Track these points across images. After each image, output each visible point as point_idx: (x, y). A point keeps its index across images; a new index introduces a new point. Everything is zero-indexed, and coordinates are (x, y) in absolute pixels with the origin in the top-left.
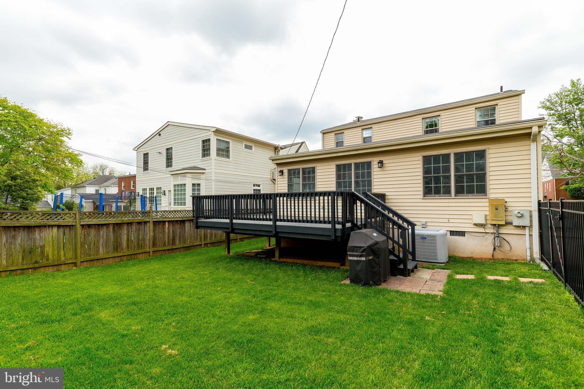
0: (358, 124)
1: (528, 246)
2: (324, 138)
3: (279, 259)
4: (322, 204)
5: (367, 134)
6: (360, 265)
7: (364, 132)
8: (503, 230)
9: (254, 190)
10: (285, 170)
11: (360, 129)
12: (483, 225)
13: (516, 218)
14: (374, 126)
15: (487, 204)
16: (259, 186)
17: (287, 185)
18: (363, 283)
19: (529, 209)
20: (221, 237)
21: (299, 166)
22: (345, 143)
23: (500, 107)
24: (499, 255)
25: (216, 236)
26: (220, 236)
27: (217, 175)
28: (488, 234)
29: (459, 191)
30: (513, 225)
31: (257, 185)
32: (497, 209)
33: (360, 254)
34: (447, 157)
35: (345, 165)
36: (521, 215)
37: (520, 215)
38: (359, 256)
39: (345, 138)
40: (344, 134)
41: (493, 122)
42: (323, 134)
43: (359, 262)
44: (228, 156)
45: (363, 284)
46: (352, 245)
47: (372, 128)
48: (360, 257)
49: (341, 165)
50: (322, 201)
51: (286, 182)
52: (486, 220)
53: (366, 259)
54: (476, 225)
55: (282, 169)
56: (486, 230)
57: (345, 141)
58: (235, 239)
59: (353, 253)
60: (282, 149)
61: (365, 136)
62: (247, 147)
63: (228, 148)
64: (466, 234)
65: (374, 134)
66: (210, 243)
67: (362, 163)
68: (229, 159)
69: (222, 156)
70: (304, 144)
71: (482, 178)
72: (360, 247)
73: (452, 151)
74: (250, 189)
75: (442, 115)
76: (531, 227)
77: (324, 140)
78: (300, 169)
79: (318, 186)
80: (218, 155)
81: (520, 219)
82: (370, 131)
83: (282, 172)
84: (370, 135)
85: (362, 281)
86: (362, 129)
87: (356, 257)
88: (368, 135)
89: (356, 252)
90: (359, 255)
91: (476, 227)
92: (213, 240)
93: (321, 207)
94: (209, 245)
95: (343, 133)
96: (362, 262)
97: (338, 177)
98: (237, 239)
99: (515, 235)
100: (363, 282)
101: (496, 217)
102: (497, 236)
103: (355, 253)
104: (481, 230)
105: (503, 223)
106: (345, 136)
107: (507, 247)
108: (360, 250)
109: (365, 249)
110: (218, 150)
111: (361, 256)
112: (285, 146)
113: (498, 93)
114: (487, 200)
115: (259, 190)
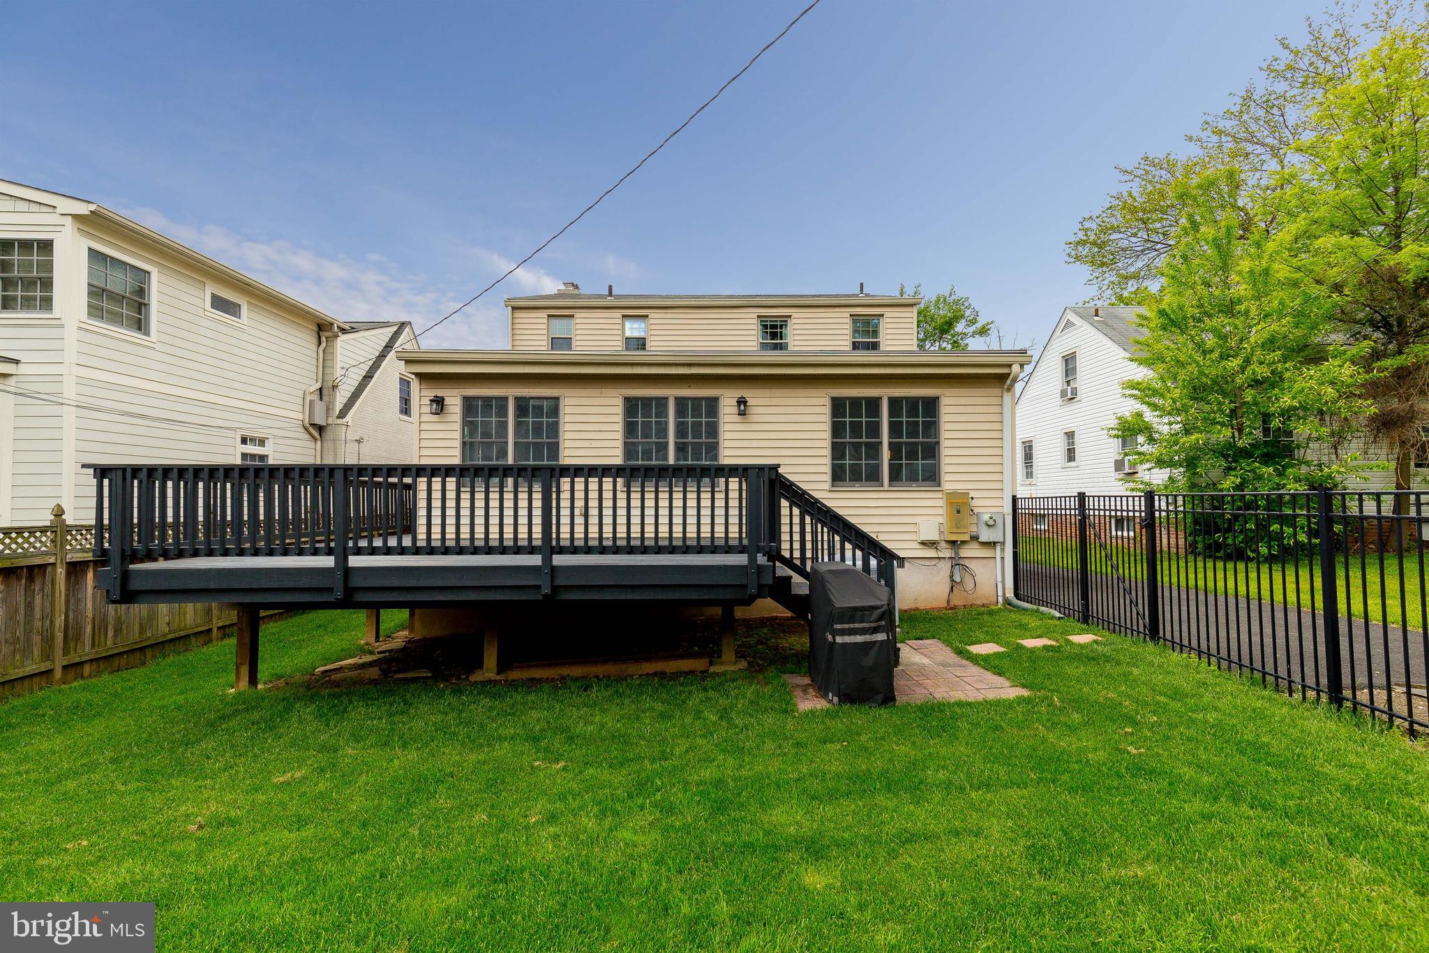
0: (610, 301)
1: (999, 579)
2: (516, 321)
3: (498, 673)
4: (579, 504)
5: (634, 329)
6: (873, 653)
7: (628, 324)
8: (965, 552)
9: (244, 456)
10: (454, 399)
11: (618, 314)
12: (934, 543)
13: (985, 527)
14: (652, 314)
15: (941, 503)
16: (262, 442)
17: (458, 444)
18: (880, 697)
19: (999, 510)
20: (142, 631)
21: (504, 390)
22: (578, 343)
23: (888, 320)
24: (957, 600)
25: (124, 627)
26: (141, 625)
27: (87, 391)
28: (942, 561)
29: (895, 476)
30: (980, 540)
31: (253, 440)
32: (958, 512)
33: (873, 625)
34: (873, 404)
35: (650, 399)
36: (993, 523)
37: (991, 523)
38: (871, 631)
39: (579, 332)
40: (573, 321)
41: (875, 346)
42: (513, 308)
43: (869, 646)
44: (141, 325)
45: (880, 702)
46: (844, 606)
47: (647, 316)
48: (872, 633)
49: (637, 399)
50: (579, 495)
51: (458, 435)
52: (941, 532)
53: (888, 636)
54: (923, 543)
55: (440, 393)
56: (939, 553)
57: (578, 338)
58: (201, 632)
59: (852, 626)
60: (343, 331)
61: (628, 334)
62: (219, 304)
63: (141, 291)
64: (906, 564)
65: (652, 332)
66: (91, 661)
67: (694, 399)
68: (147, 333)
69: (116, 319)
70: (407, 330)
71: (932, 451)
72: (870, 607)
73: (885, 393)
74: (231, 450)
75: (794, 315)
76: (1003, 543)
77: (517, 326)
78: (506, 399)
79: (567, 453)
80: (95, 311)
81: (991, 529)
82: (643, 325)
83: (439, 402)
84: (642, 335)
85: (878, 693)
86: (623, 316)
87: (861, 635)
88: (636, 334)
89: (862, 622)
90: (870, 628)
91: (923, 547)
92: (110, 643)
93: (577, 512)
94: (87, 669)
95: (572, 316)
96: (877, 646)
97: (630, 428)
98: (210, 630)
99: (981, 560)
100: (881, 695)
101: (958, 528)
102: (956, 562)
103: (857, 625)
104: (931, 553)
105: (967, 538)
106: (578, 327)
107: (969, 584)
108: (871, 614)
109: (884, 613)
110: (96, 292)
111: (875, 630)
112: (353, 325)
113: (857, 295)
114: (939, 495)
115: (263, 458)
